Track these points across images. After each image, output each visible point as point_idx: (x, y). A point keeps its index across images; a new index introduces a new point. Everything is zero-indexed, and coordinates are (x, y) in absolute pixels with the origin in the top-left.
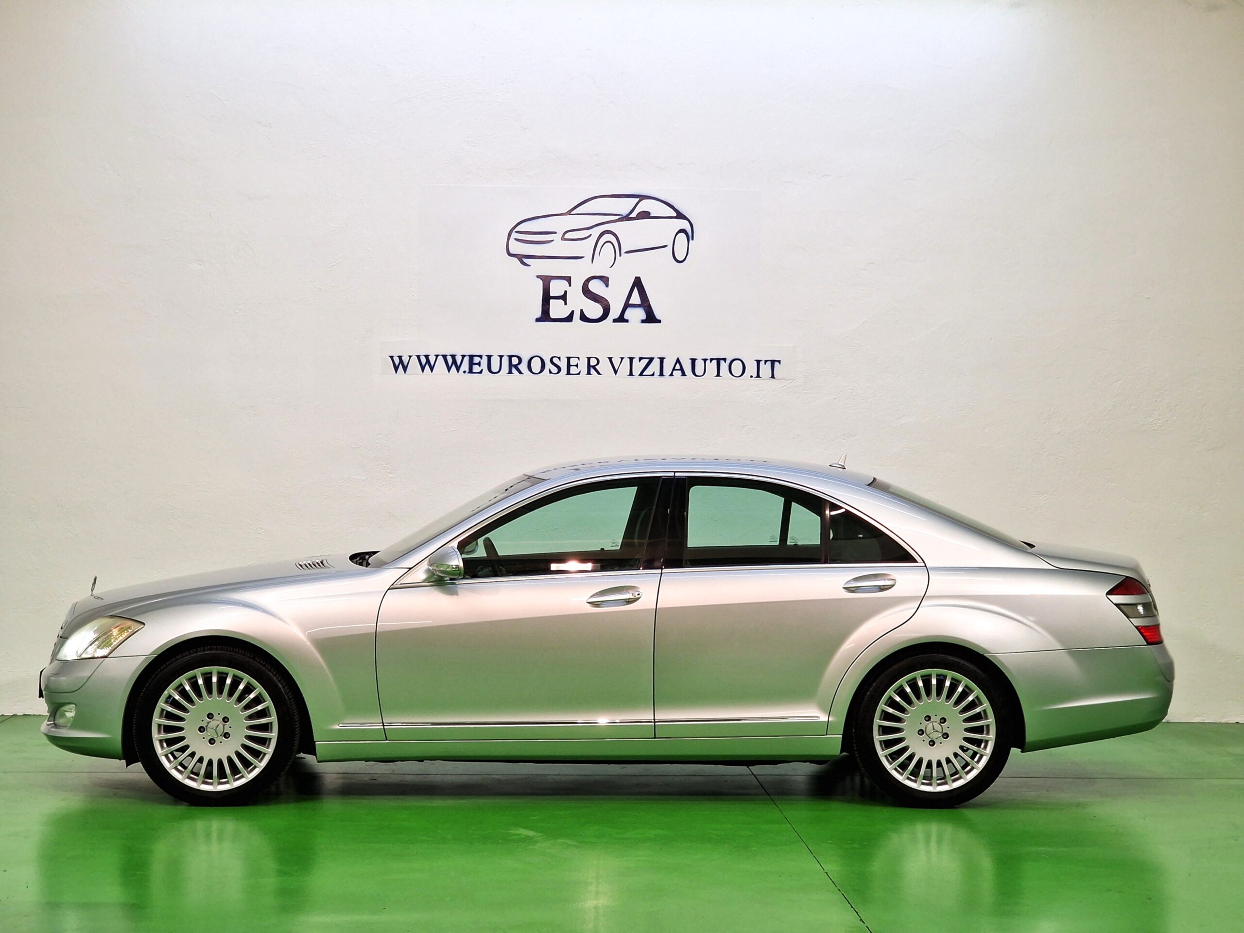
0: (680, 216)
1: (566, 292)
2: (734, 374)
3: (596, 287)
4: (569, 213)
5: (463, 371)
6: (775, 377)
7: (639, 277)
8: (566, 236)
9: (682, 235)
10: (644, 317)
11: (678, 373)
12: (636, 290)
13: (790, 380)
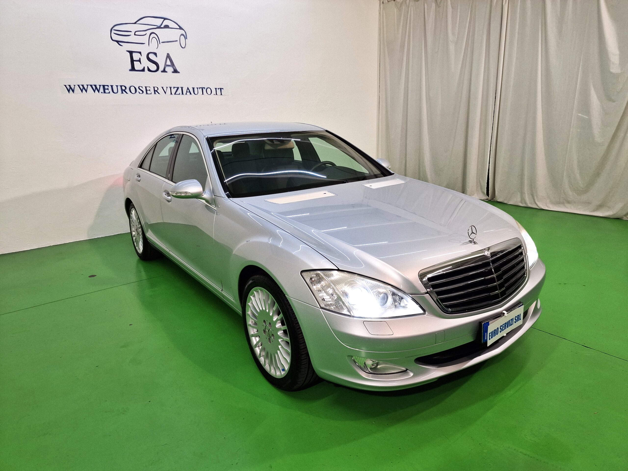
0: (181, 28)
1: (140, 58)
2: (208, 93)
3: (152, 57)
4: (135, 23)
5: (101, 92)
6: (222, 94)
7: (169, 54)
8: (136, 33)
9: (182, 37)
10: (173, 70)
11: (188, 93)
12: (168, 59)
13: (226, 95)
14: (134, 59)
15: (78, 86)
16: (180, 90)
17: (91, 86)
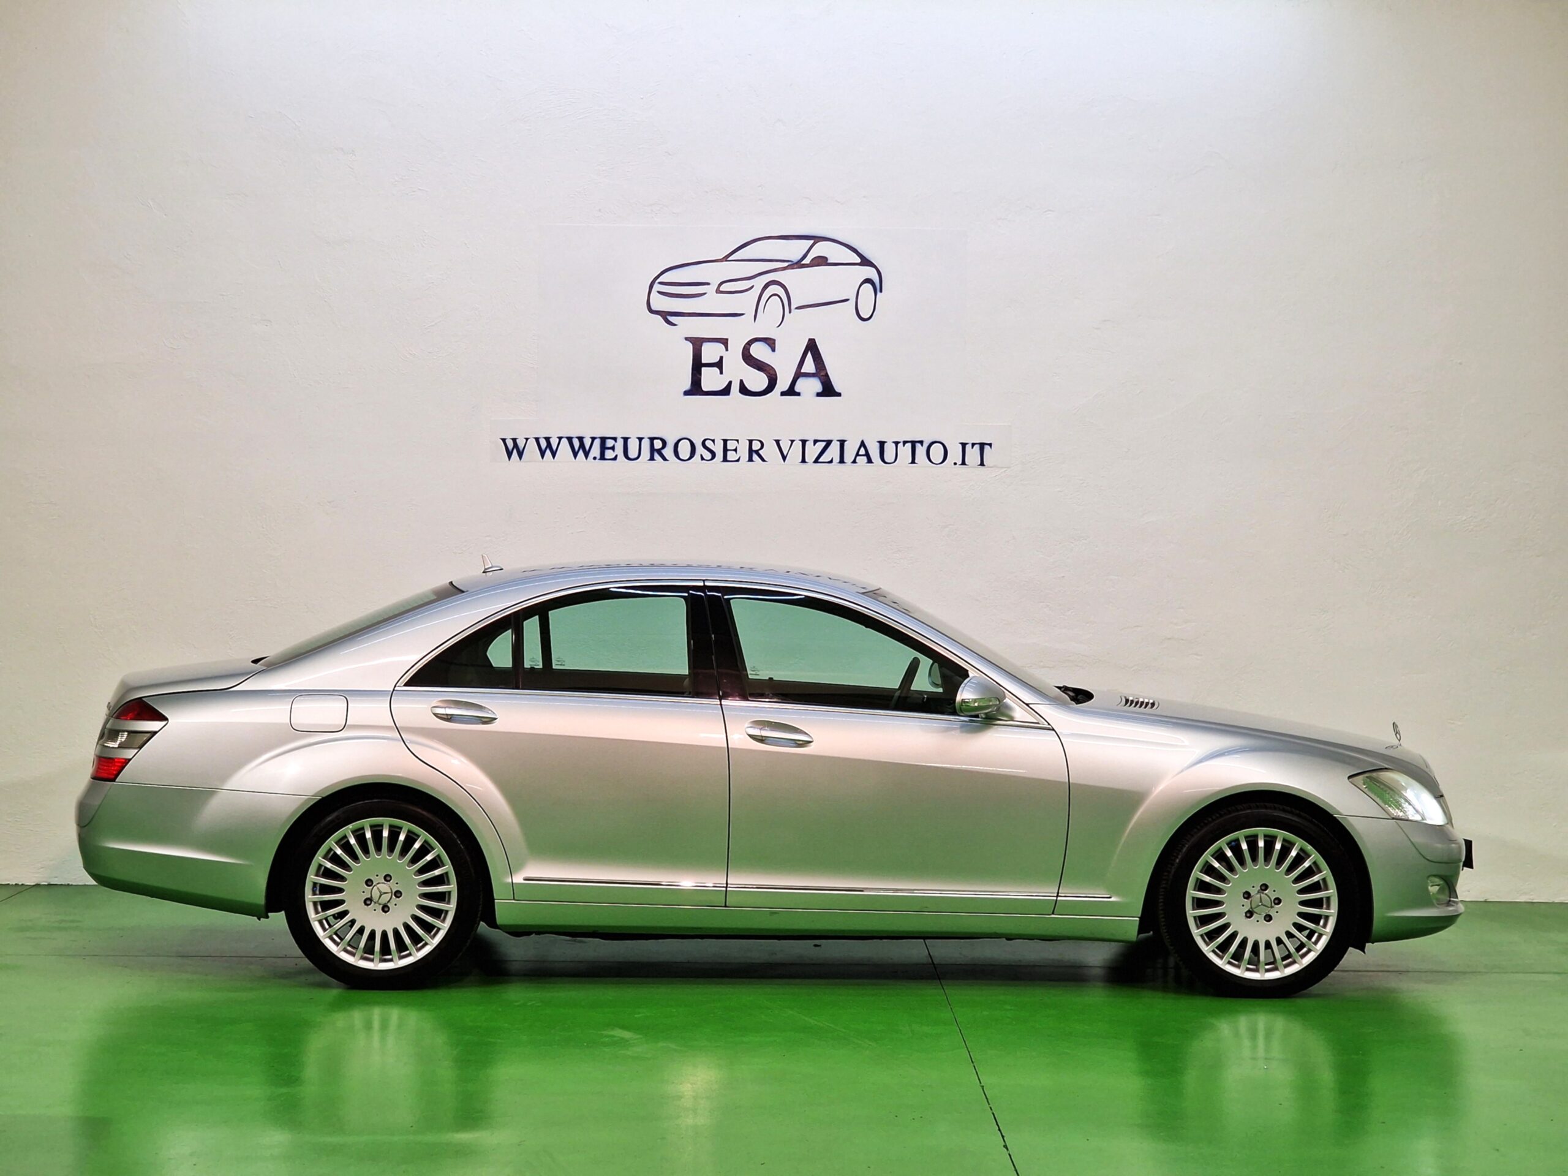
0: (865, 262)
1: (721, 358)
2: (934, 462)
3: (759, 351)
4: (726, 259)
5: (593, 457)
6: (985, 463)
7: (814, 340)
8: (722, 288)
9: (868, 286)
10: (820, 389)
11: (862, 460)
12: (809, 354)
13: (1002, 468)
14: (704, 361)
15: (534, 440)
16: (835, 446)
17: (570, 439)
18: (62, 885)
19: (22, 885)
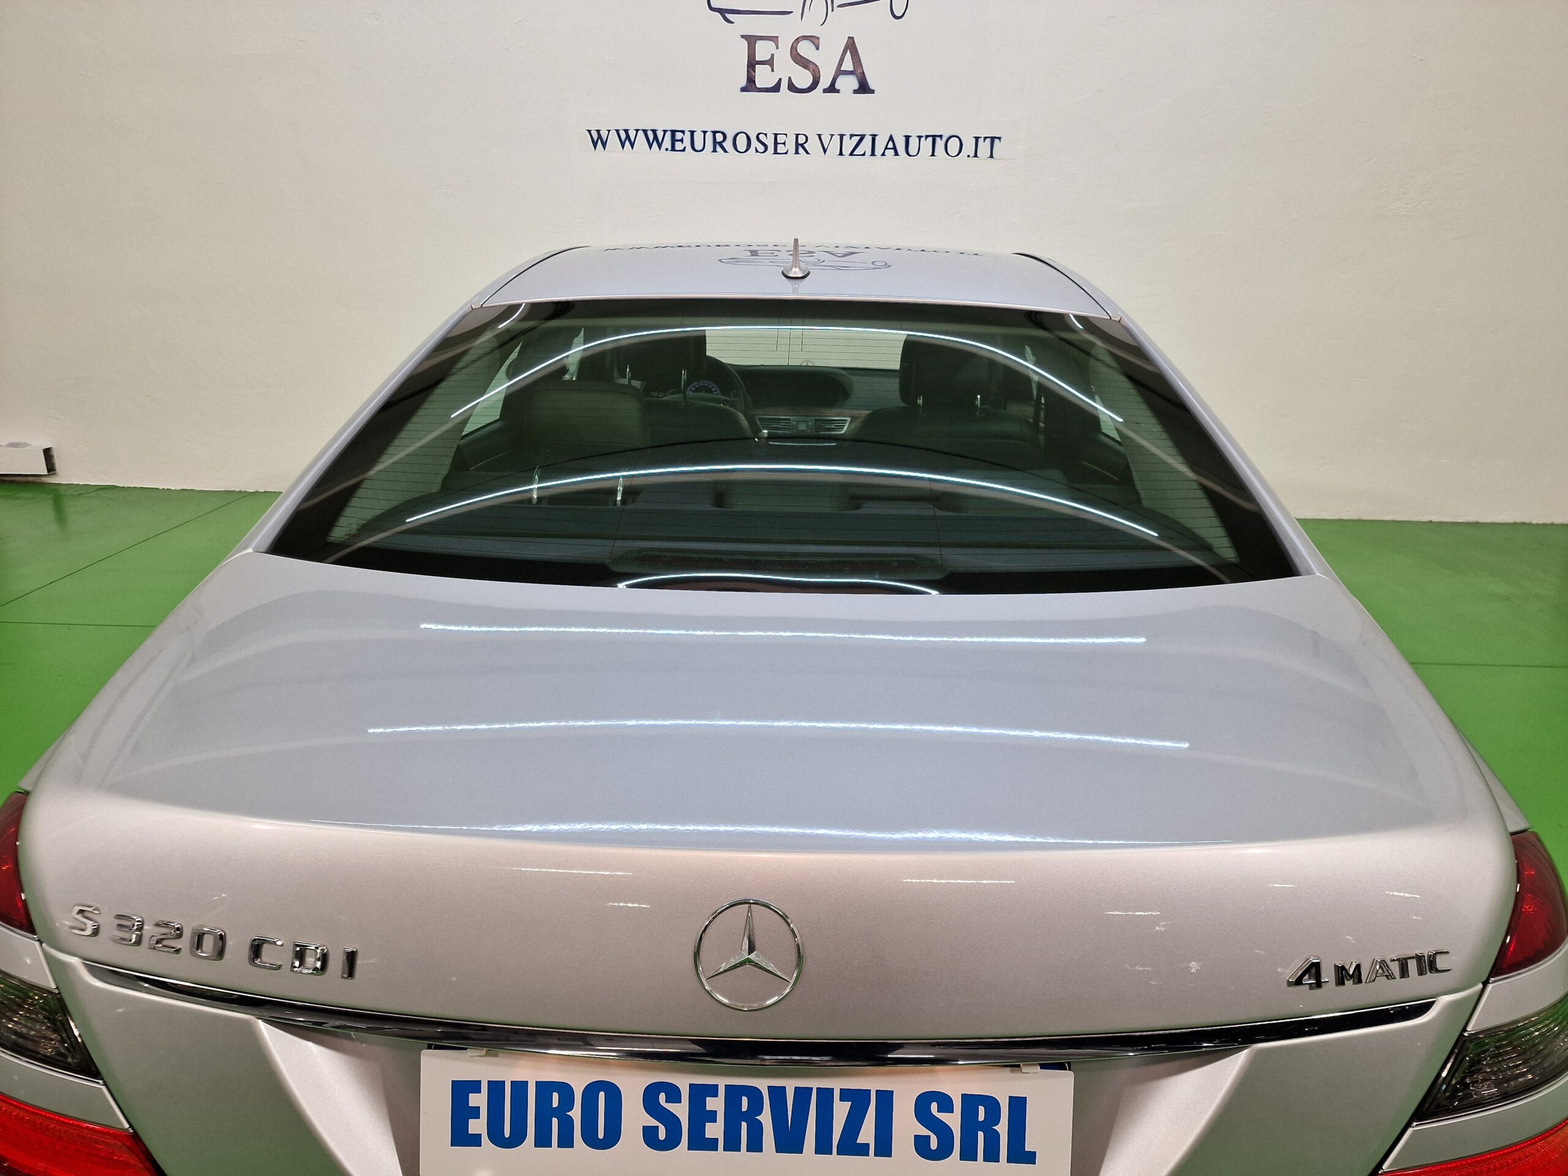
1: (773, 56)
3: (805, 49)
7: (853, 37)
10: (856, 86)
12: (848, 52)
13: (1010, 160)
14: (757, 59)
18: (274, 492)
19: (245, 491)
